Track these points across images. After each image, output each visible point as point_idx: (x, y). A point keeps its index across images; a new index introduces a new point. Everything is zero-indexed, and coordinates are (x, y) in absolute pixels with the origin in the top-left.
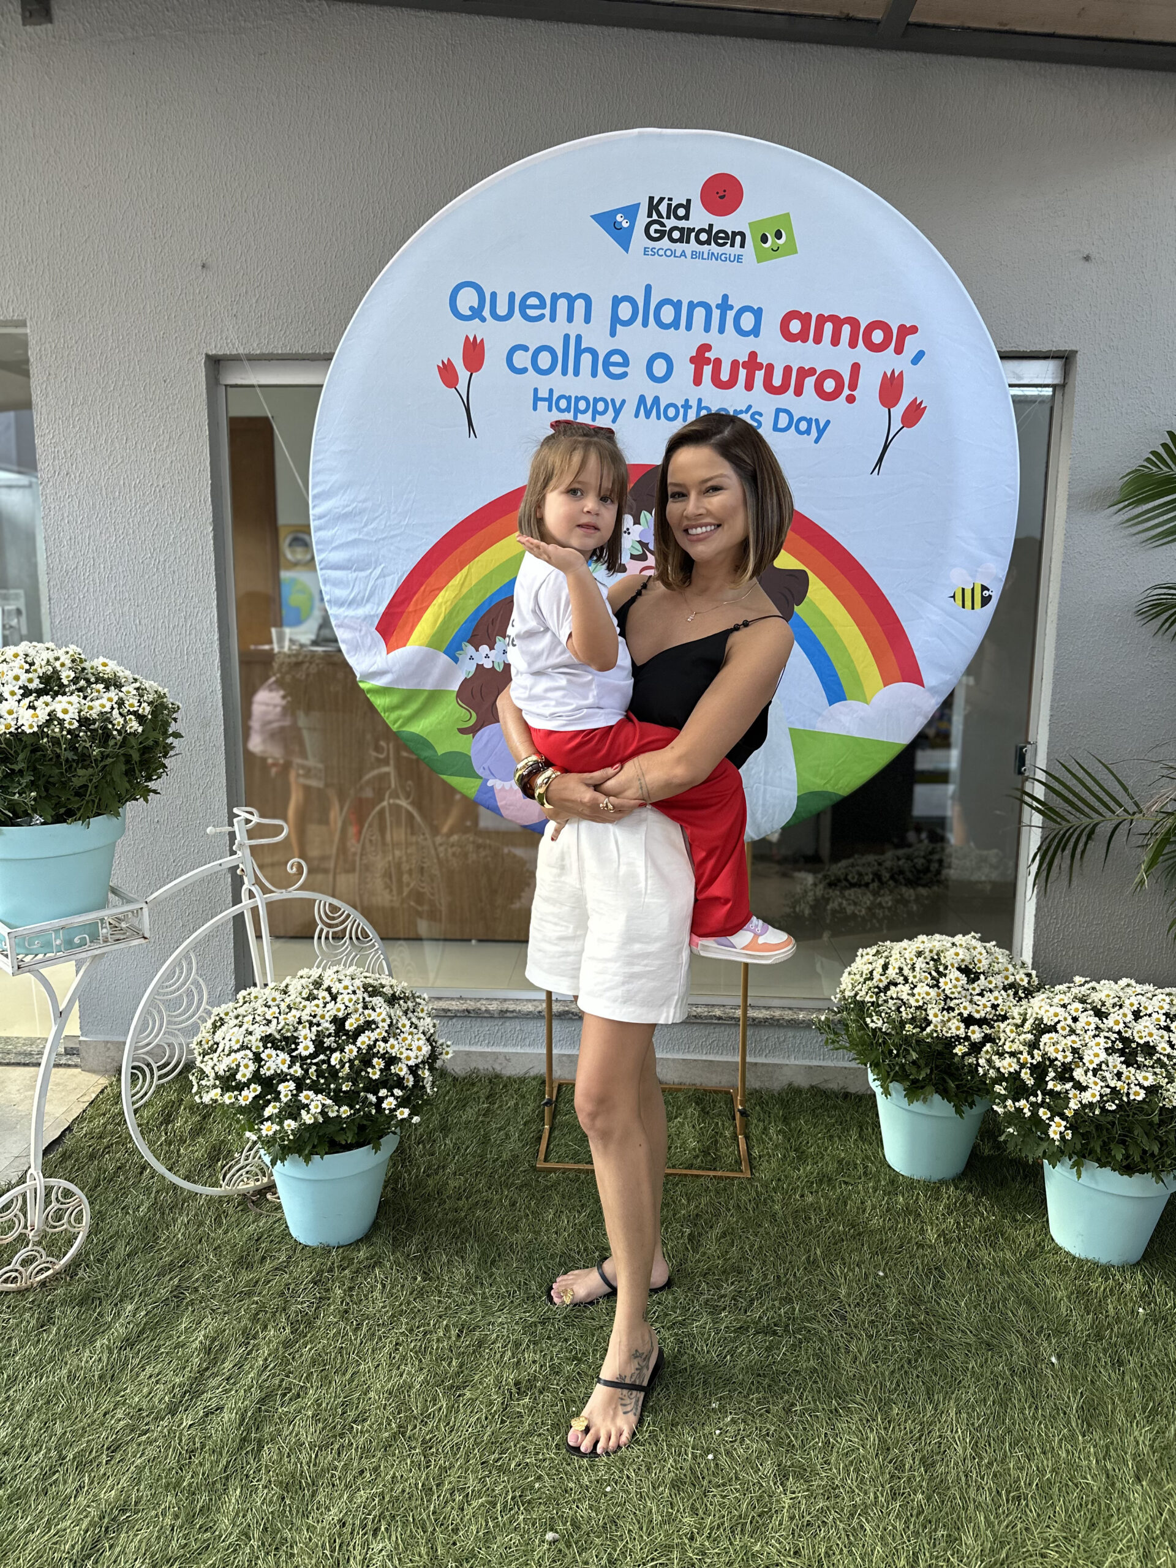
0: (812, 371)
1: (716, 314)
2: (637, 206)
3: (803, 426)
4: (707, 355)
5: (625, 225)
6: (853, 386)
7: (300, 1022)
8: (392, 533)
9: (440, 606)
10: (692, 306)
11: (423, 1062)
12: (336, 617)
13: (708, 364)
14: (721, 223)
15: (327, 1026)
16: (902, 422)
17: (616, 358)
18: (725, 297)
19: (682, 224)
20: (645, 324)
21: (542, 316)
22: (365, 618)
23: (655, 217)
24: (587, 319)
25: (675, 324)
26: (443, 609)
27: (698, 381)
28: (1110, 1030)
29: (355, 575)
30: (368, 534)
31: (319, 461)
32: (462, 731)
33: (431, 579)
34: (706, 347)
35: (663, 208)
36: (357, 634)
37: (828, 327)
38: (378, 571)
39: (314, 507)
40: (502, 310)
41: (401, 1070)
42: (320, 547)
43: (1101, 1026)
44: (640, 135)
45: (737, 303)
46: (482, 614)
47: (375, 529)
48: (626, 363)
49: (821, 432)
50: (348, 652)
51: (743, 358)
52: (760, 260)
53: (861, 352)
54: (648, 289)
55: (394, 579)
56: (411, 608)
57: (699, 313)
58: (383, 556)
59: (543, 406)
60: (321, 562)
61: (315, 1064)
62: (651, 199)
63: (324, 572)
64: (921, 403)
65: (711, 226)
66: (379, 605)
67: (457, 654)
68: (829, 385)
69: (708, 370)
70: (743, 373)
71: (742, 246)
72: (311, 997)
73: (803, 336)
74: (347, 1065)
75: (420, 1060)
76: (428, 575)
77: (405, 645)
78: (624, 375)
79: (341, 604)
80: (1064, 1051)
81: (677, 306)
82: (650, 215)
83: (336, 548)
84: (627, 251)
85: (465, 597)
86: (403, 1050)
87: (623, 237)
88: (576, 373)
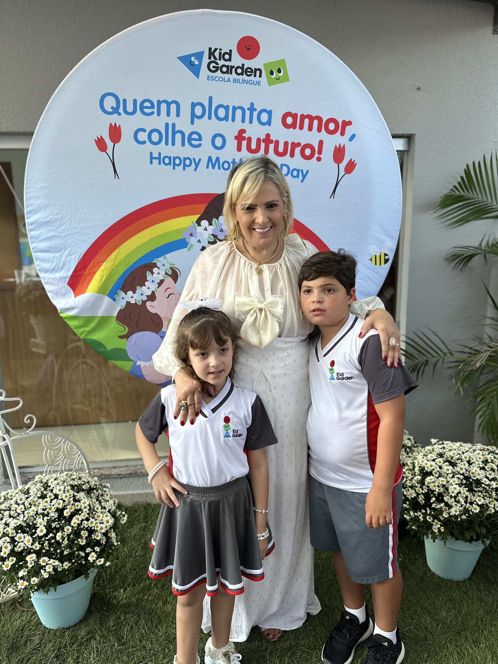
0: (299, 144)
1: (248, 113)
2: (202, 53)
3: (295, 173)
4: (244, 135)
5: (196, 63)
6: (320, 152)
7: (37, 513)
8: (73, 232)
9: (104, 270)
10: (235, 109)
11: (110, 528)
12: (44, 278)
13: (245, 140)
14: (248, 64)
15: (53, 515)
16: (345, 171)
17: (195, 136)
18: (252, 104)
19: (227, 63)
20: (210, 118)
21: (152, 113)
22: (61, 278)
23: (212, 59)
24: (178, 115)
25: (226, 118)
26: (106, 272)
27: (239, 149)
28: (459, 473)
29: (53, 255)
30: (59, 232)
31: (29, 193)
32: (121, 337)
33: (98, 257)
34: (243, 131)
35: (217, 54)
36: (57, 287)
37: (307, 121)
38: (67, 253)
39: (28, 218)
40: (130, 108)
41: (98, 536)
42: (32, 240)
43: (454, 471)
44: (203, 13)
45: (258, 107)
46: (127, 275)
47: (64, 230)
48: (200, 139)
49: (304, 177)
50: (52, 298)
51: (263, 137)
52: (270, 83)
53: (323, 135)
54: (211, 98)
55: (76, 257)
56: (87, 272)
57: (239, 113)
58: (69, 244)
59: (155, 162)
60: (33, 248)
61: (47, 540)
62: (210, 49)
63: (35, 254)
64: (354, 161)
65: (243, 65)
66: (68, 271)
67: (115, 296)
68: (308, 152)
69: (244, 143)
70: (263, 145)
71: (260, 76)
72: (43, 497)
73: (293, 126)
74: (66, 539)
75: (108, 528)
76: (96, 254)
77: (84, 293)
78: (200, 145)
79: (46, 271)
80: (438, 486)
81: (227, 108)
82: (210, 58)
83: (42, 241)
84: (198, 77)
85: (118, 266)
86: (98, 525)
87: (196, 70)
88: (173, 144)
